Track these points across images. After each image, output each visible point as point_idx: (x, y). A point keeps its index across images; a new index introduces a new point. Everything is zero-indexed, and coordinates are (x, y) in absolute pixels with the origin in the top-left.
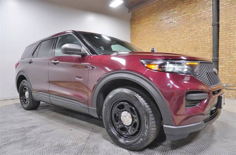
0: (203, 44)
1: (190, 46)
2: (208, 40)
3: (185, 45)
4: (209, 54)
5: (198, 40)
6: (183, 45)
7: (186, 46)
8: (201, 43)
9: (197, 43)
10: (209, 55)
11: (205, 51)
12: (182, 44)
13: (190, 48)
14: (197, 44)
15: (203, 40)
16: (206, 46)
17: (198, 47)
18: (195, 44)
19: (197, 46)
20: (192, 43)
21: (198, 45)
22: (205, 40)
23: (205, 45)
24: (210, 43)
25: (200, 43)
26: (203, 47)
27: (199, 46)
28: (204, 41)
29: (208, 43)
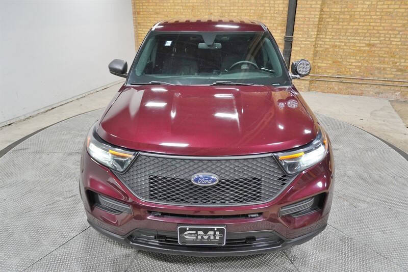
0: (272, 12)
1: (252, 11)
2: (280, 6)
3: (244, 8)
4: (279, 28)
5: (265, 3)
6: (241, 8)
7: (246, 11)
8: (269, 8)
9: (262, 8)
10: (279, 30)
11: (274, 23)
12: (238, 7)
13: (251, 15)
14: (263, 10)
15: (273, 5)
16: (276, 15)
17: (265, 15)
18: (260, 10)
19: (262, 14)
20: (256, 6)
21: (265, 11)
22: (276, 6)
23: (274, 13)
24: (283, 11)
25: (268, 10)
26: (271, 17)
27: (266, 13)
28: (274, 7)
29: (279, 10)
